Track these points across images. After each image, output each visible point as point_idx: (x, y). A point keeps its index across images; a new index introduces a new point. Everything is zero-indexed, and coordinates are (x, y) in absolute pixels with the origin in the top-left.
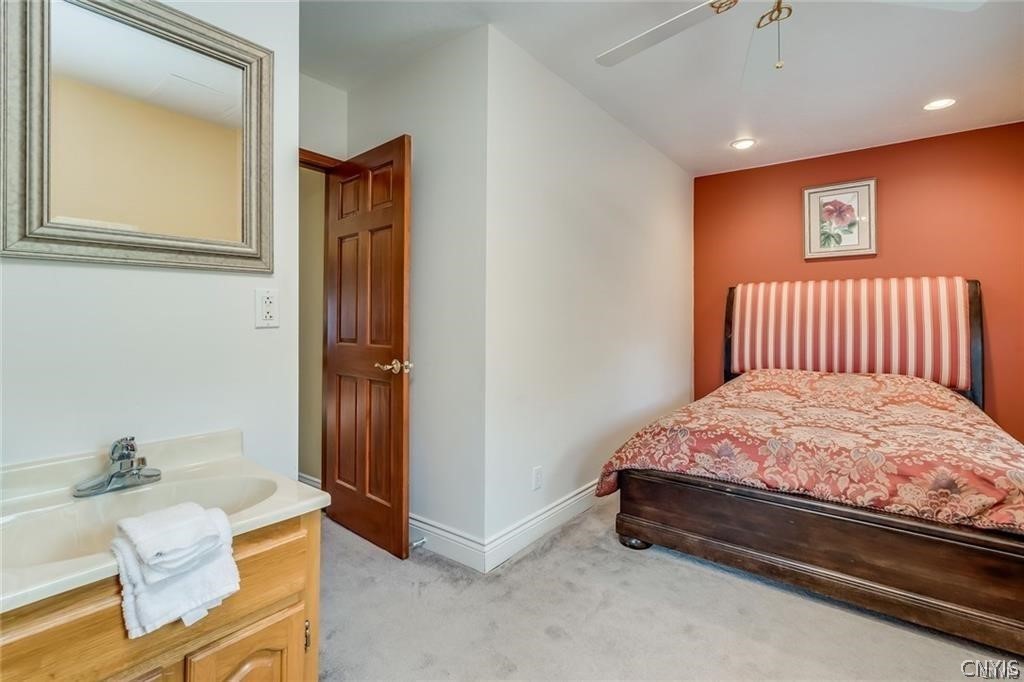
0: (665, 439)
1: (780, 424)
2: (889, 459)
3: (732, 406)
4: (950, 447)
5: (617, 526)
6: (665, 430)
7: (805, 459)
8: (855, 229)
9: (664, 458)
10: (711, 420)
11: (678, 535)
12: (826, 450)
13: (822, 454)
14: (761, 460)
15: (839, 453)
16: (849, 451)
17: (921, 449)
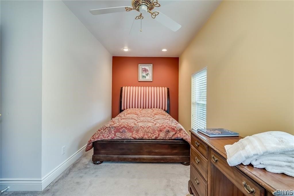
0: (107, 130)
1: (136, 122)
2: (158, 127)
3: (124, 119)
4: (168, 123)
5: (92, 159)
6: (107, 127)
7: (142, 130)
8: (148, 75)
9: (107, 136)
10: (119, 123)
11: (111, 157)
12: (146, 127)
13: (145, 128)
14: (132, 132)
15: (149, 128)
16: (150, 127)
17: (164, 124)
